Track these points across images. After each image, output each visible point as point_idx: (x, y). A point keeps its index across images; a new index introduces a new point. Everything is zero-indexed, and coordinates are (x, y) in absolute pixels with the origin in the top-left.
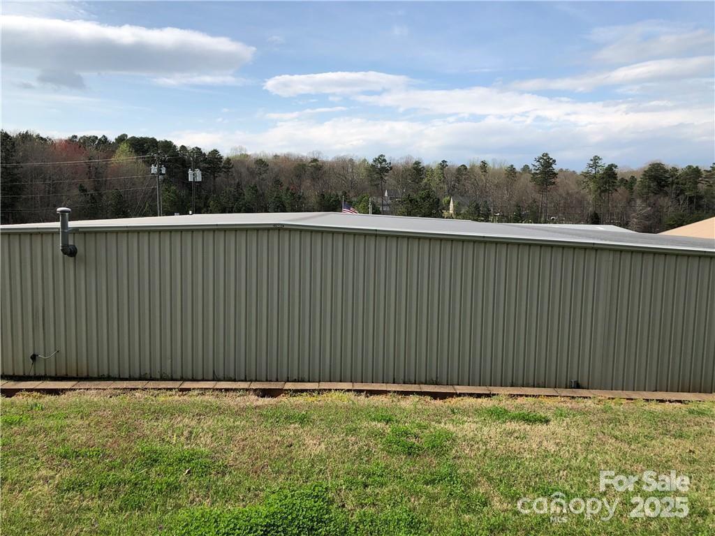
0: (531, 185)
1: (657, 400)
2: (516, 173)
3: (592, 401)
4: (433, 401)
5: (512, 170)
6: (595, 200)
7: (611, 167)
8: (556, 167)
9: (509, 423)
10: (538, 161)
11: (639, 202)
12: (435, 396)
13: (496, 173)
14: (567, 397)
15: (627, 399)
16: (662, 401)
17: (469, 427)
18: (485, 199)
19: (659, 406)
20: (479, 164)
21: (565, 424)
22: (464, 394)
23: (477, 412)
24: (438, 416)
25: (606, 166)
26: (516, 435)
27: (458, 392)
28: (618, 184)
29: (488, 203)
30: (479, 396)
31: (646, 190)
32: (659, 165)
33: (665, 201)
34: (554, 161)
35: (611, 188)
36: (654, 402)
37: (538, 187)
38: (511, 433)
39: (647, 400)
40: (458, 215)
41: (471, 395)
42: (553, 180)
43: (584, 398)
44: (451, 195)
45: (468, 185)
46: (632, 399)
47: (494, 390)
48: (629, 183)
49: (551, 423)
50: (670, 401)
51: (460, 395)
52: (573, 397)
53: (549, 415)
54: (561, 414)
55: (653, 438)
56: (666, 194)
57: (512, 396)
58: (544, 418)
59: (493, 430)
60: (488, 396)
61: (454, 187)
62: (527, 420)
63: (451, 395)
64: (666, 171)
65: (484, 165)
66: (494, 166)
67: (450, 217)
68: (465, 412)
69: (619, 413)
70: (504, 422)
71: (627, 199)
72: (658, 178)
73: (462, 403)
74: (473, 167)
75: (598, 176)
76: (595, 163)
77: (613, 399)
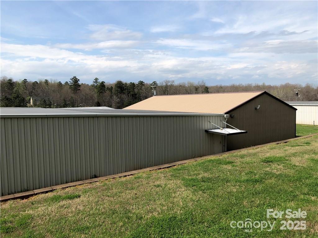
0: (69, 90)
1: (124, 176)
2: (62, 85)
3: (99, 183)
4: (21, 201)
5: (60, 84)
6: (98, 96)
7: (103, 83)
8: (80, 83)
9: (62, 202)
10: (72, 80)
11: (115, 97)
12: (22, 198)
13: (53, 85)
14: (88, 183)
15: (113, 178)
16: (125, 176)
17: (41, 209)
18: (48, 97)
19: (124, 178)
20: (44, 81)
21: (87, 196)
22: (39, 193)
23: (46, 200)
24: (24, 208)
25: (101, 82)
26: (65, 207)
27: (36, 193)
28: (106, 89)
29: (50, 99)
30: (47, 192)
31: (117, 92)
32: (120, 82)
33: (124, 96)
34: (79, 80)
35: (103, 91)
36: (122, 177)
37: (73, 91)
38: (62, 207)
39: (120, 177)
40: (35, 105)
41: (42, 193)
42: (79, 88)
43: (96, 182)
44: (31, 96)
45: (39, 91)
46: (114, 178)
47: (54, 187)
48: (110, 89)
49: (82, 197)
50: (128, 176)
51: (37, 194)
52: (91, 183)
53: (80, 193)
54: (85, 192)
55: (122, 192)
56: (124, 93)
57: (63, 188)
58: (78, 195)
59: (53, 208)
60: (51, 191)
61: (32, 92)
62: (70, 198)
63: (32, 195)
64: (123, 84)
65: (46, 81)
66: (51, 82)
67: (31, 107)
68: (39, 202)
69: (109, 185)
70: (59, 202)
71: (110, 95)
72: (121, 87)
73: (37, 198)
74: (41, 83)
75: (98, 86)
76: (96, 81)
77: (107, 180)
